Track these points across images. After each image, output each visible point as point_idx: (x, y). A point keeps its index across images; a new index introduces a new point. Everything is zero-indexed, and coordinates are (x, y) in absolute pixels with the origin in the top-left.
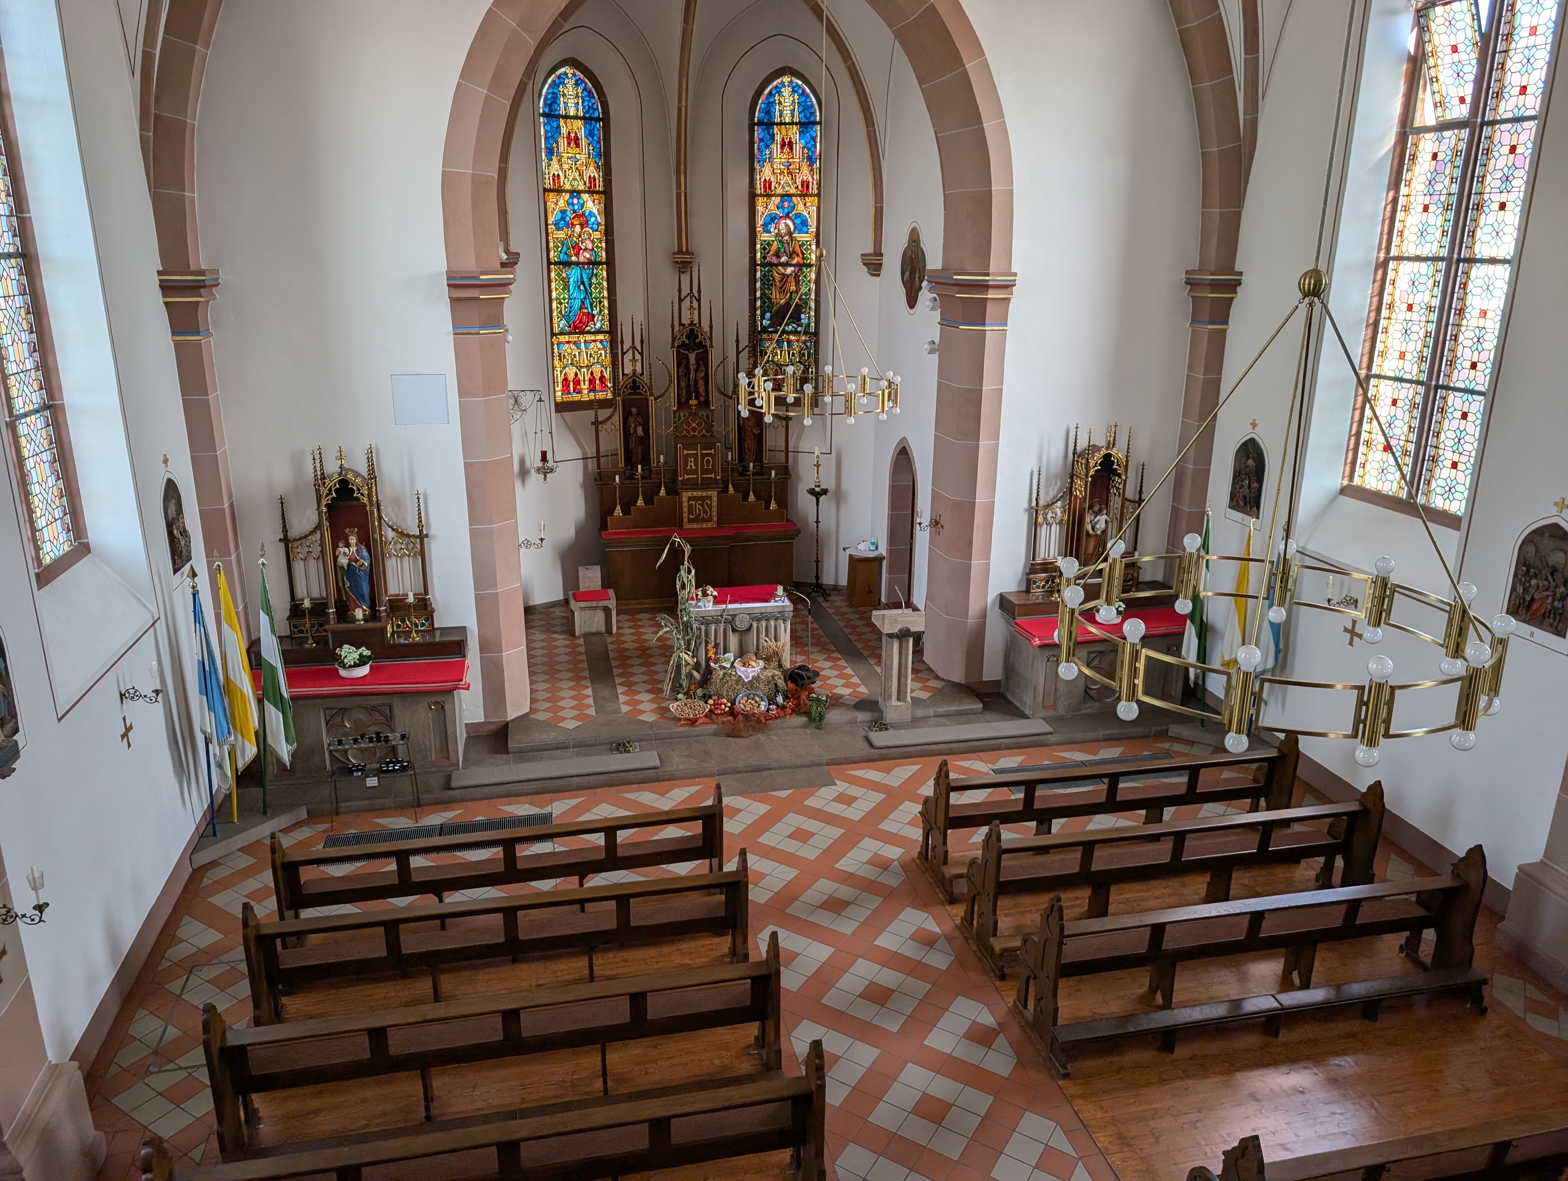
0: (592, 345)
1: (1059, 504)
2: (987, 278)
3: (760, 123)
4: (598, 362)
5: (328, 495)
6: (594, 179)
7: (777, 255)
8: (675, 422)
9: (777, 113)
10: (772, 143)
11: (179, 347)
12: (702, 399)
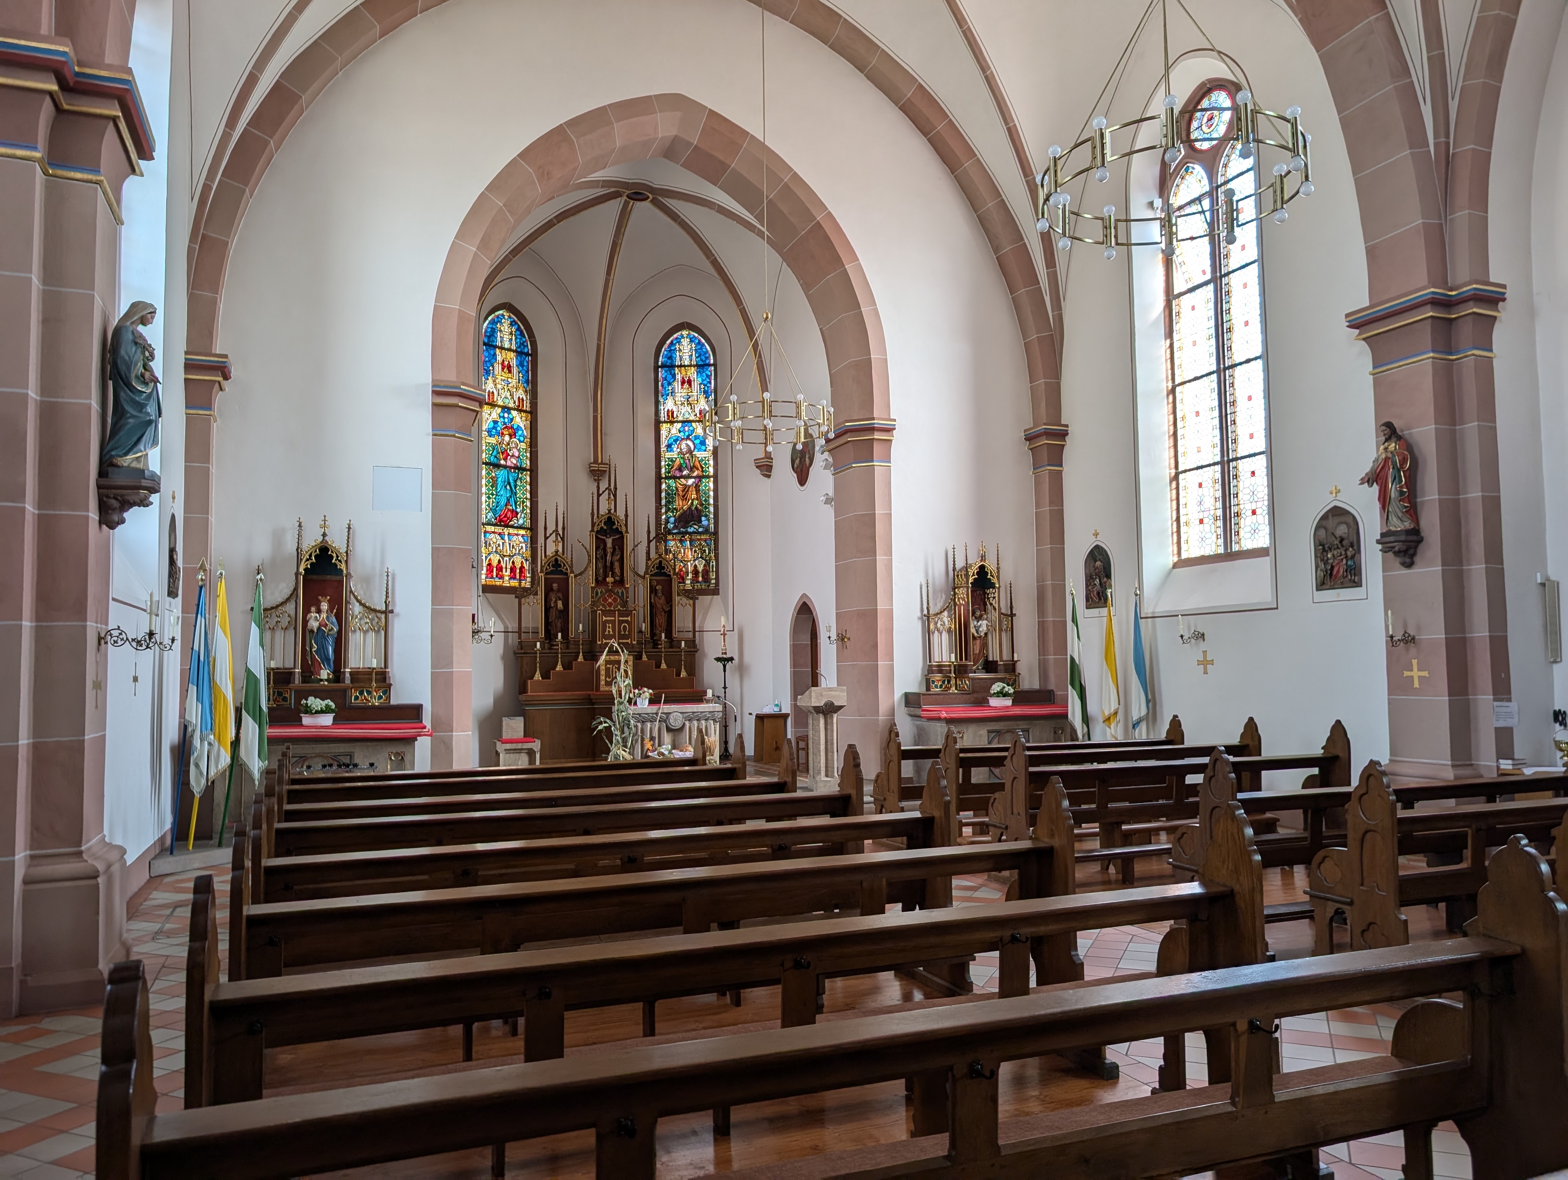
0: (515, 538)
1: (946, 613)
2: (873, 422)
3: (663, 366)
4: (519, 554)
5: (307, 560)
6: (523, 400)
7: (680, 469)
8: (592, 597)
9: (678, 358)
10: (673, 381)
11: (189, 419)
12: (617, 578)
